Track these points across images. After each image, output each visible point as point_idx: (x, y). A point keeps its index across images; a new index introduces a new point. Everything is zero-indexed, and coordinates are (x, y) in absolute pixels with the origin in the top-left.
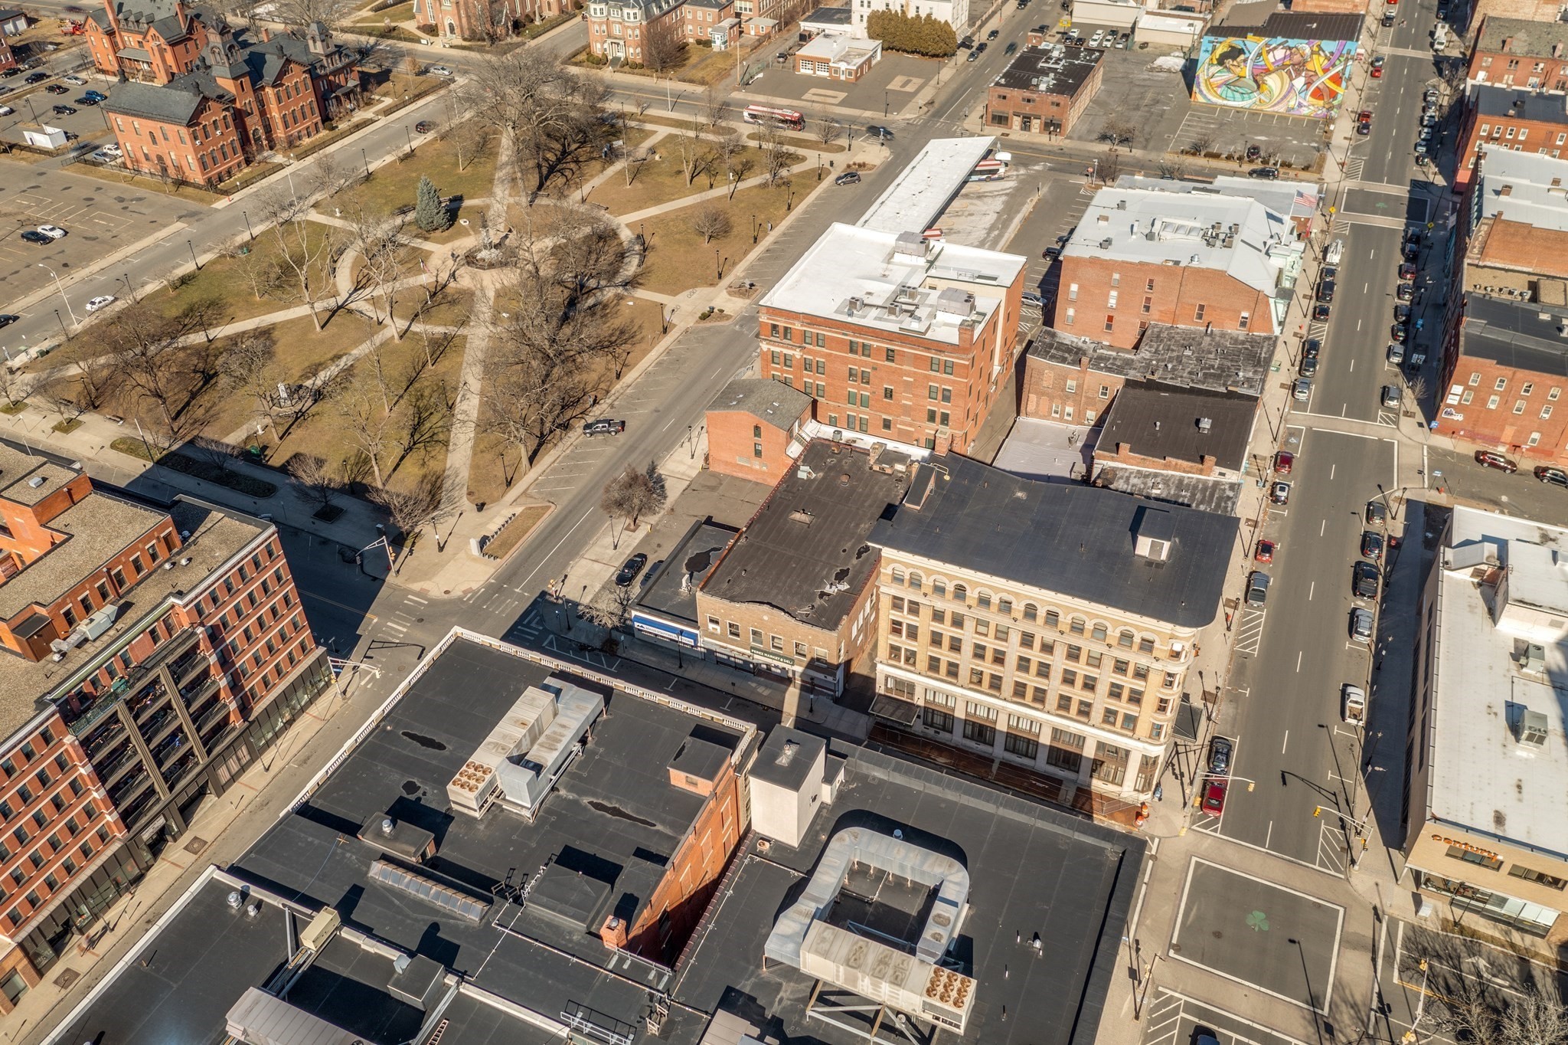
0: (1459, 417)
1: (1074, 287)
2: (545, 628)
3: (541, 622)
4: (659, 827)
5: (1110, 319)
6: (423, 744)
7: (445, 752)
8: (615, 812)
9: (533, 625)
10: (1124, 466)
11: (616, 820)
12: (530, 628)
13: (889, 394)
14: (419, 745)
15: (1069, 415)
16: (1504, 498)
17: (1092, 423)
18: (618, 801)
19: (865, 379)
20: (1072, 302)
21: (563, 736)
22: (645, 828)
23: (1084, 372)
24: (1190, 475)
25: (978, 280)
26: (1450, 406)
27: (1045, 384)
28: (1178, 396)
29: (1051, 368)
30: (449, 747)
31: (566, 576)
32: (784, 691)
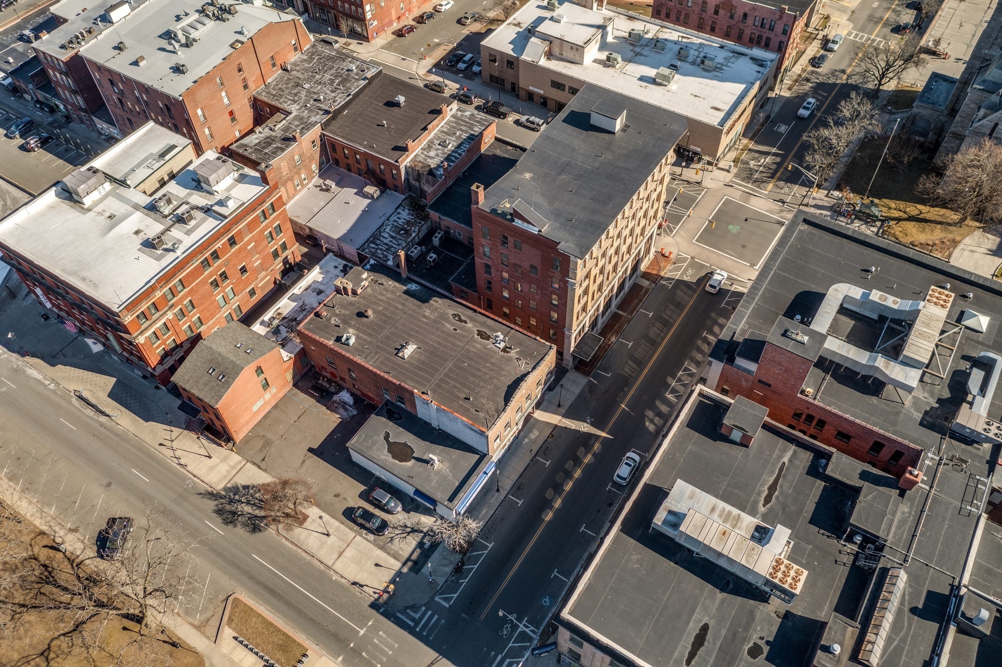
0: (375, 23)
1: (199, 112)
2: (425, 605)
3: (415, 608)
4: (786, 459)
5: (231, 113)
6: (702, 644)
7: (712, 624)
8: (772, 488)
9: (417, 616)
10: (414, 154)
11: (781, 487)
12: (421, 619)
13: (243, 270)
14: (702, 649)
15: (305, 179)
16: (436, 40)
18: (762, 486)
19: (224, 276)
20: (203, 125)
22: (787, 469)
23: (300, 143)
24: (440, 126)
25: (167, 157)
26: (370, 20)
27: (285, 173)
28: (352, 106)
30: (705, 620)
31: (354, 583)
32: (537, 421)
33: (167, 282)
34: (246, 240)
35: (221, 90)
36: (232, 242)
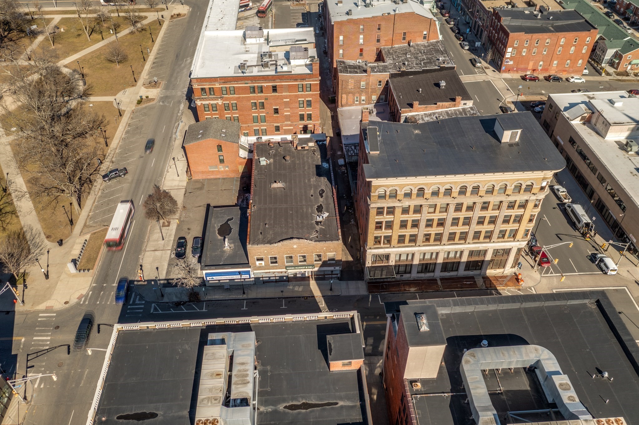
0: (511, 63)
1: (341, 38)
2: (146, 301)
3: (142, 298)
4: (341, 403)
5: (361, 50)
6: (139, 419)
7: (159, 418)
9: (137, 302)
10: (417, 113)
11: (311, 412)
12: (137, 305)
13: (276, 111)
14: (135, 421)
15: (363, 100)
16: (543, 92)
17: (375, 102)
18: (303, 398)
19: (263, 105)
20: (341, 46)
21: (247, 370)
22: (333, 408)
23: (369, 76)
24: (450, 109)
25: (297, 43)
26: (507, 58)
27: (350, 87)
28: (418, 76)
29: (352, 77)
30: (160, 413)
31: (141, 266)
32: (309, 285)
33: (225, 83)
34: (284, 94)
35: (361, 33)
36: (275, 89)
